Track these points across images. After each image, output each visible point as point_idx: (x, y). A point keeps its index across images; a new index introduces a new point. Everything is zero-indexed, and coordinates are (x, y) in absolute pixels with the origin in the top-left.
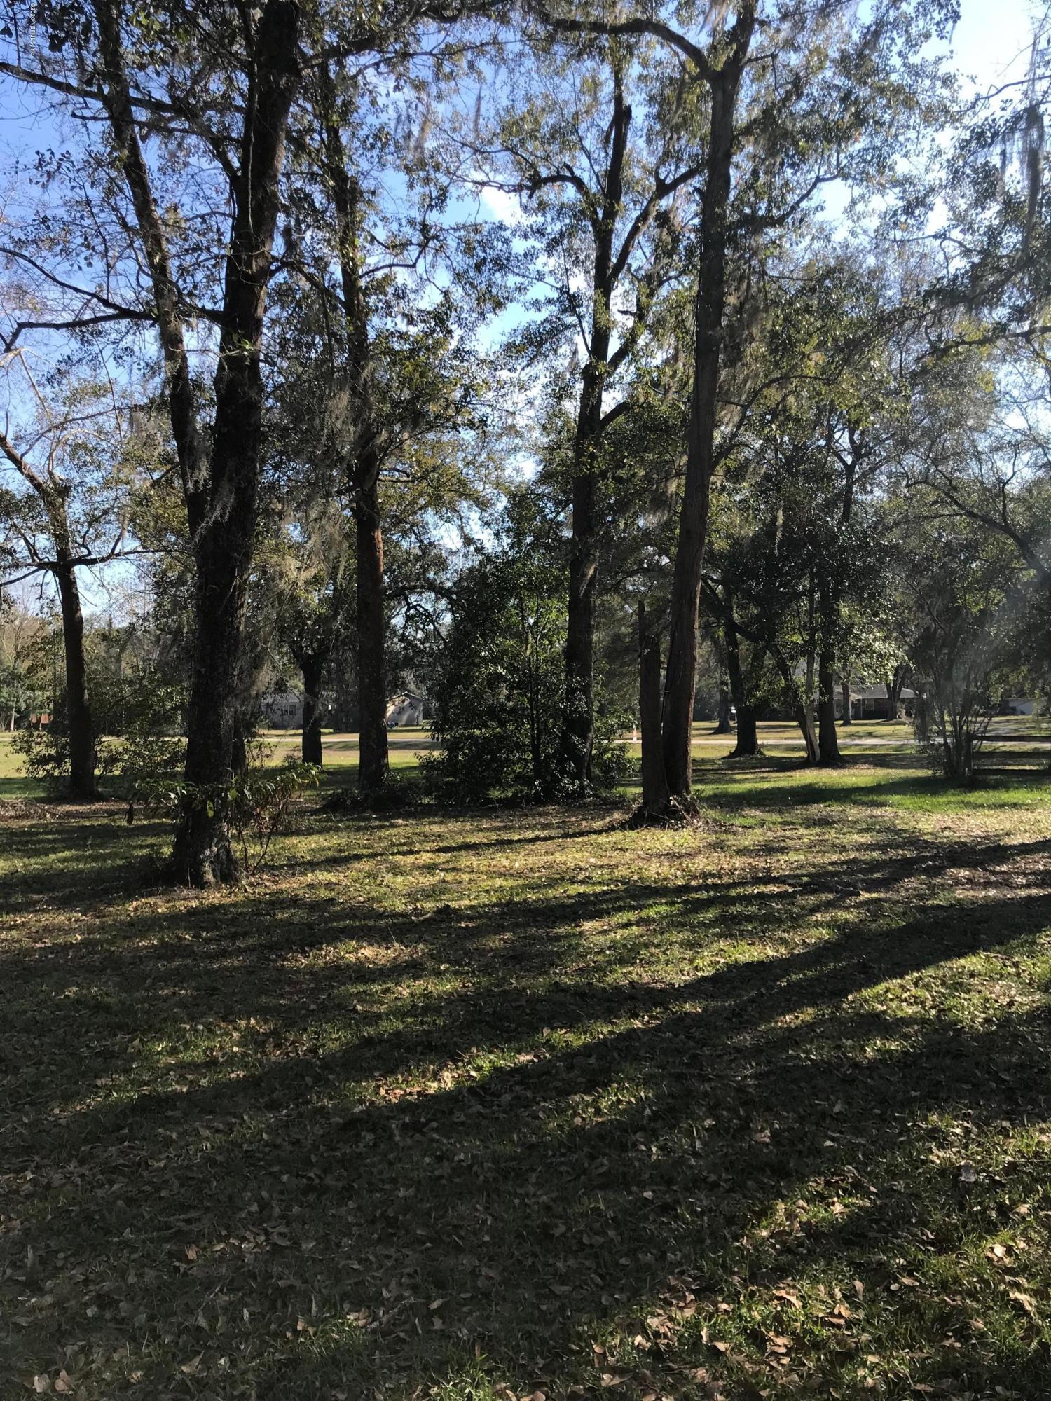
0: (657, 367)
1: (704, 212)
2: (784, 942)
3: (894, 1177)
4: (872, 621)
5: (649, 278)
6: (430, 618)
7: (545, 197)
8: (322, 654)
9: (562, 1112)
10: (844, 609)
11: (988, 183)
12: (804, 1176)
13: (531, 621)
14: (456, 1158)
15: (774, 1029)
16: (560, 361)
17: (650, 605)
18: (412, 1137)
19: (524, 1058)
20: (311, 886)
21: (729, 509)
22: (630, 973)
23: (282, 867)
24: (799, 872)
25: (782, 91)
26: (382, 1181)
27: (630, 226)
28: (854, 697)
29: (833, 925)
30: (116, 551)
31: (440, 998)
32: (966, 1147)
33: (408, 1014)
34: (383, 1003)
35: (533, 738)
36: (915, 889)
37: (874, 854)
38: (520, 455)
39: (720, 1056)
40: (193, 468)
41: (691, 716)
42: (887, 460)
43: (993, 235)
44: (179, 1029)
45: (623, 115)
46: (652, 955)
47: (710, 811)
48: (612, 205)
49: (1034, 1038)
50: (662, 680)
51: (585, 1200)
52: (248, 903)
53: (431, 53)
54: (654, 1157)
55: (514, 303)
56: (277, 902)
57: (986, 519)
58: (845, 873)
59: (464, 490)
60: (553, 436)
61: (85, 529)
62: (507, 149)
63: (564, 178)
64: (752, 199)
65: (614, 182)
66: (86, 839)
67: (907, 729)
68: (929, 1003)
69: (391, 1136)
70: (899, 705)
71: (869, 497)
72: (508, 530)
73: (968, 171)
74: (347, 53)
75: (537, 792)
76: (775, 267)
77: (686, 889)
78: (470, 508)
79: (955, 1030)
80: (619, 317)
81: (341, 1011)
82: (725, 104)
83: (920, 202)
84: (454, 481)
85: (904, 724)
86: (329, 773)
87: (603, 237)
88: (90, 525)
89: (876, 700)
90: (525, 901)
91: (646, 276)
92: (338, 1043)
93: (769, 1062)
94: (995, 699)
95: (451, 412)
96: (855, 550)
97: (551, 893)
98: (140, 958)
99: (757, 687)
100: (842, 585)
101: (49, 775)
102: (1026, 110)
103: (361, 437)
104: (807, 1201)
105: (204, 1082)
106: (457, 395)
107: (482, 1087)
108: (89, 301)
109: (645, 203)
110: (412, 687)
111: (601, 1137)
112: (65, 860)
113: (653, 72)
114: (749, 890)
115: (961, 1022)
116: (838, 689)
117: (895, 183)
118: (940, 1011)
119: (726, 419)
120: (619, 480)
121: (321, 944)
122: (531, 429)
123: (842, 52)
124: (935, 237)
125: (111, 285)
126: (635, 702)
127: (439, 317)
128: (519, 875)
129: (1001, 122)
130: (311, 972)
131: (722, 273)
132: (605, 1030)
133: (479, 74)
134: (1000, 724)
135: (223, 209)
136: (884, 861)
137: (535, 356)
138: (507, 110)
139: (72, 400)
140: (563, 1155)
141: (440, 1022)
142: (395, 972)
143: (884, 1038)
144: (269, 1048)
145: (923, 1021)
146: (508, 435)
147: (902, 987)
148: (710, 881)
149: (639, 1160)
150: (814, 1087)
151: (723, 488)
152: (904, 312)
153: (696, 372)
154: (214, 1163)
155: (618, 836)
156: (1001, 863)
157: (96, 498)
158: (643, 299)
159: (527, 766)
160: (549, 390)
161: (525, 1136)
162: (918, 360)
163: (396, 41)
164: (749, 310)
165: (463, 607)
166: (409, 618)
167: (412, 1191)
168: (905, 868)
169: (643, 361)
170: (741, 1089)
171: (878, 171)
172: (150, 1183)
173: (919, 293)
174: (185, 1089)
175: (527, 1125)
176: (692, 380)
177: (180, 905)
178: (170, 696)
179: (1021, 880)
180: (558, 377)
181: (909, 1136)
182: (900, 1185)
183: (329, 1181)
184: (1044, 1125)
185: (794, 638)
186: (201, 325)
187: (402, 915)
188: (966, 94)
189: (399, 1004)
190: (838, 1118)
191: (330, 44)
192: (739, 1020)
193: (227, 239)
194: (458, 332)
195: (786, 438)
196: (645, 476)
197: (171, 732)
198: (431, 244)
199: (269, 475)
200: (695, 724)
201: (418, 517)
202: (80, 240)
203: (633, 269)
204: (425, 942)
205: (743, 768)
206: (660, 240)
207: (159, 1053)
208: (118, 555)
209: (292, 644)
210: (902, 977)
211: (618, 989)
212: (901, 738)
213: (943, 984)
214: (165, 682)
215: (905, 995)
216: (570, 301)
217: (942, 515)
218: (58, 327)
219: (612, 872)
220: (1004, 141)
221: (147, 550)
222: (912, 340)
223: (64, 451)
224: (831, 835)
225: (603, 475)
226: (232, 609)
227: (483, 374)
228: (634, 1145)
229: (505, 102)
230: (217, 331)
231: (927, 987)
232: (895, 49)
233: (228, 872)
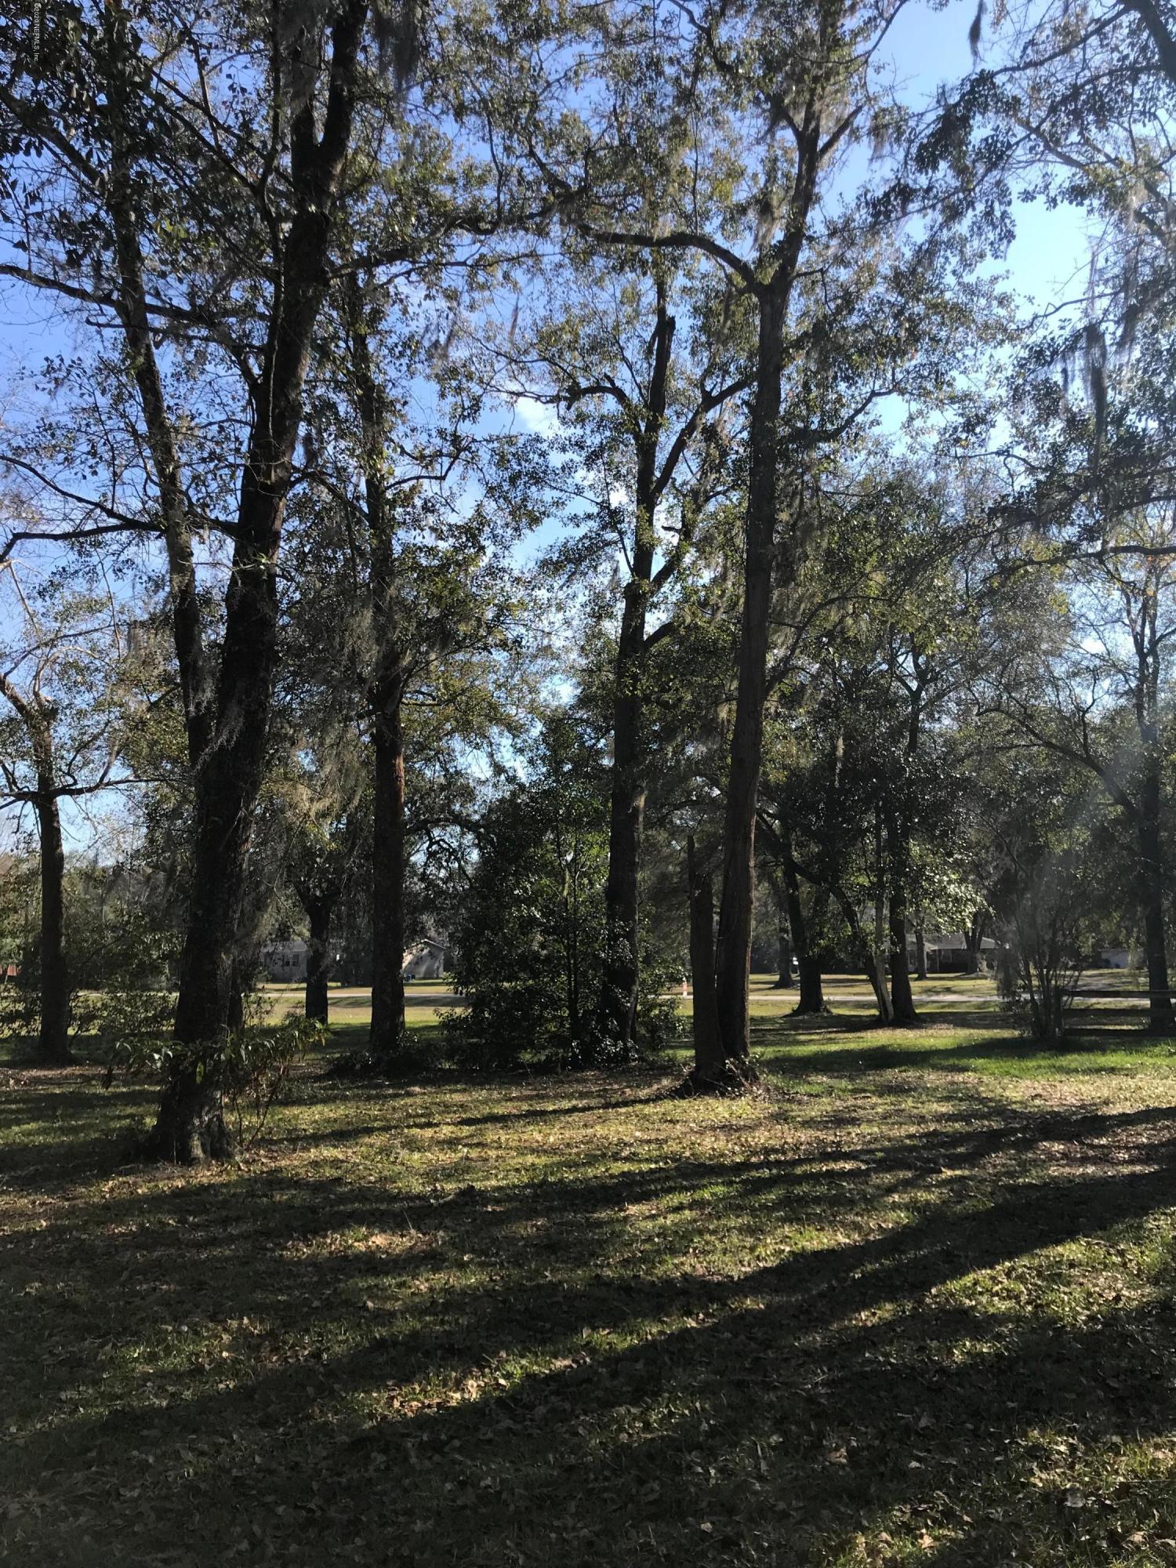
0: (704, 586)
1: (753, 425)
2: (857, 1227)
3: (991, 1502)
4: (946, 863)
5: (695, 493)
6: (454, 854)
7: (584, 409)
8: (331, 895)
9: (605, 1427)
10: (915, 849)
11: (1049, 400)
12: (886, 1504)
13: (569, 858)
14: (482, 1484)
15: (847, 1328)
16: (601, 578)
17: (700, 841)
18: (430, 1458)
19: (560, 1364)
20: (315, 1164)
21: (785, 737)
22: (682, 1264)
23: (281, 1141)
24: (873, 1146)
25: (832, 305)
26: (396, 1512)
27: (674, 439)
28: (929, 947)
29: (912, 1206)
30: (106, 780)
31: (463, 1293)
32: (1072, 1467)
33: (426, 1312)
34: (398, 1299)
35: (569, 992)
36: (1003, 1165)
37: (957, 1125)
38: (556, 678)
39: (786, 1360)
40: (196, 690)
41: (748, 966)
42: (956, 687)
43: (1057, 451)
44: (160, 1331)
45: (666, 327)
46: (707, 1243)
47: (770, 1077)
48: (655, 418)
49: (1145, 1339)
50: (715, 927)
51: (633, 1533)
52: (241, 1181)
53: (464, 264)
54: (713, 1481)
55: (552, 518)
56: (274, 1180)
57: (1066, 750)
58: (924, 1147)
59: (494, 714)
60: (592, 658)
61: (72, 756)
62: (545, 359)
63: (604, 390)
64: (804, 413)
65: (657, 394)
66: (55, 1109)
67: (989, 984)
68: (1024, 1298)
69: (406, 1459)
70: (979, 956)
71: (937, 726)
72: (543, 758)
73: (1028, 388)
74: (378, 263)
75: (575, 1055)
76: (829, 482)
77: (745, 1166)
78: (501, 734)
79: (1055, 1330)
80: (662, 534)
81: (349, 1309)
82: (774, 315)
83: (981, 420)
84: (485, 705)
85: (985, 978)
86: (335, 1033)
87: (646, 451)
88: (78, 752)
89: (953, 951)
90: (561, 1181)
91: (692, 490)
92: (344, 1347)
93: (843, 1367)
94: (1085, 950)
95: (483, 632)
96: (925, 782)
97: (591, 1172)
98: (116, 1247)
99: (821, 935)
100: (911, 821)
101: (16, 1035)
102: (1085, 329)
103: (385, 657)
104: (892, 1534)
105: (187, 1394)
106: (490, 615)
107: (513, 1398)
108: (92, 511)
109: (690, 415)
110: (432, 933)
111: (651, 1457)
112: (29, 1133)
113: (697, 284)
114: (815, 1168)
115: (1062, 1319)
116: (911, 938)
117: (953, 400)
118: (1037, 1307)
119: (779, 641)
120: (665, 705)
121: (326, 1230)
122: (567, 650)
123: (896, 269)
124: (998, 453)
125: (117, 494)
126: (685, 952)
127: (471, 533)
128: (554, 1151)
129: (1060, 341)
130: (313, 1262)
131: (774, 490)
132: (654, 1330)
133: (515, 284)
134: (1091, 977)
135: (240, 416)
136: (968, 1133)
137: (574, 574)
138: (545, 319)
139: (65, 615)
140: (606, 1479)
141: (464, 1321)
142: (410, 1263)
143: (974, 1339)
144: (264, 1353)
145: (1018, 1319)
146: (544, 657)
147: (993, 1278)
148: (772, 1157)
149: (695, 1485)
150: (895, 1397)
151: (778, 715)
152: (966, 532)
153: (747, 592)
154: (197, 1491)
155: (667, 1106)
156: (1099, 1136)
157: (86, 722)
158: (690, 515)
159: (562, 1025)
160: (588, 609)
161: (562, 1457)
162: (984, 581)
163: (429, 252)
164: (803, 527)
165: (491, 842)
166: (431, 855)
167: (430, 1524)
168: (992, 1141)
169: (690, 580)
170: (811, 1399)
171: (936, 387)
172: (123, 1516)
173: (983, 511)
174: (164, 1404)
175: (564, 1442)
176: (742, 600)
177: (164, 1186)
178: (157, 943)
179: (1123, 1155)
180: (599, 596)
181: (1006, 1456)
182: (997, 1513)
183: (332, 1513)
184: (1159, 1440)
185: (861, 880)
186: (213, 536)
187: (419, 1197)
188: (1024, 315)
189: (417, 1300)
190: (924, 1435)
191: (360, 254)
192: (808, 1317)
193: (244, 448)
194: (490, 549)
195: (845, 662)
196: (692, 701)
197: (156, 986)
198: (463, 455)
199: (280, 696)
200: (752, 977)
201: (443, 744)
202: (85, 448)
203: (677, 483)
204: (446, 1229)
205: (809, 1028)
206: (708, 455)
207: (136, 1360)
208: (108, 784)
209: (298, 885)
210: (992, 1268)
211: (668, 1282)
212: (984, 994)
213: (1040, 1275)
214: (155, 926)
215: (997, 1288)
216: (611, 517)
217: (1017, 746)
218: (56, 537)
219: (659, 1149)
220: (1064, 359)
221: (138, 779)
222: (977, 558)
223: (53, 670)
224: (908, 1104)
225: (647, 699)
226: (235, 844)
227: (519, 594)
228: (689, 1467)
229: (542, 313)
230: (230, 545)
231: (1021, 1278)
232: (949, 268)
233: (219, 1146)
